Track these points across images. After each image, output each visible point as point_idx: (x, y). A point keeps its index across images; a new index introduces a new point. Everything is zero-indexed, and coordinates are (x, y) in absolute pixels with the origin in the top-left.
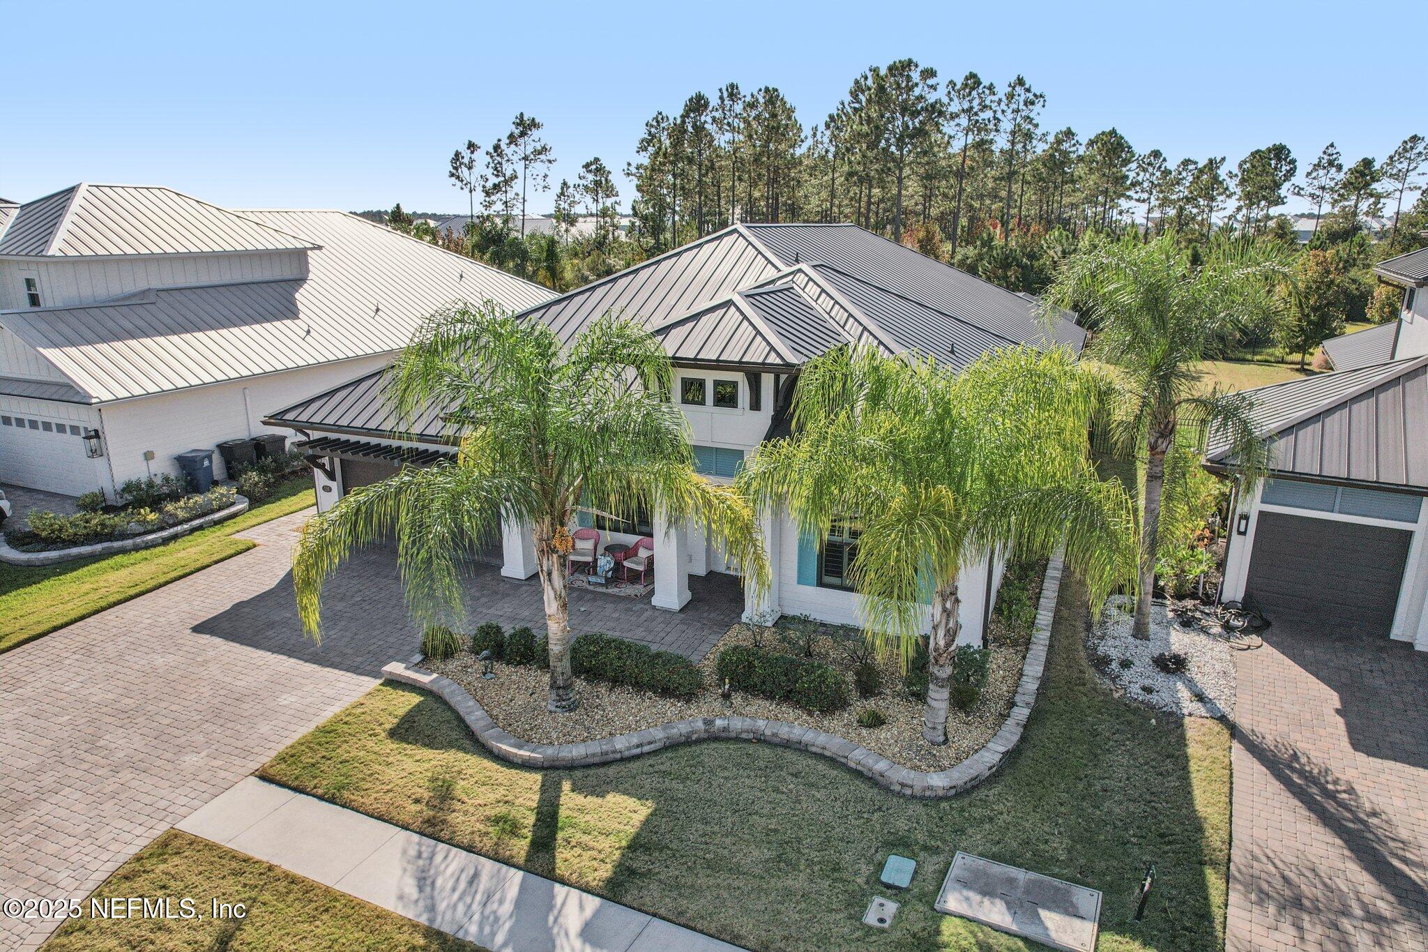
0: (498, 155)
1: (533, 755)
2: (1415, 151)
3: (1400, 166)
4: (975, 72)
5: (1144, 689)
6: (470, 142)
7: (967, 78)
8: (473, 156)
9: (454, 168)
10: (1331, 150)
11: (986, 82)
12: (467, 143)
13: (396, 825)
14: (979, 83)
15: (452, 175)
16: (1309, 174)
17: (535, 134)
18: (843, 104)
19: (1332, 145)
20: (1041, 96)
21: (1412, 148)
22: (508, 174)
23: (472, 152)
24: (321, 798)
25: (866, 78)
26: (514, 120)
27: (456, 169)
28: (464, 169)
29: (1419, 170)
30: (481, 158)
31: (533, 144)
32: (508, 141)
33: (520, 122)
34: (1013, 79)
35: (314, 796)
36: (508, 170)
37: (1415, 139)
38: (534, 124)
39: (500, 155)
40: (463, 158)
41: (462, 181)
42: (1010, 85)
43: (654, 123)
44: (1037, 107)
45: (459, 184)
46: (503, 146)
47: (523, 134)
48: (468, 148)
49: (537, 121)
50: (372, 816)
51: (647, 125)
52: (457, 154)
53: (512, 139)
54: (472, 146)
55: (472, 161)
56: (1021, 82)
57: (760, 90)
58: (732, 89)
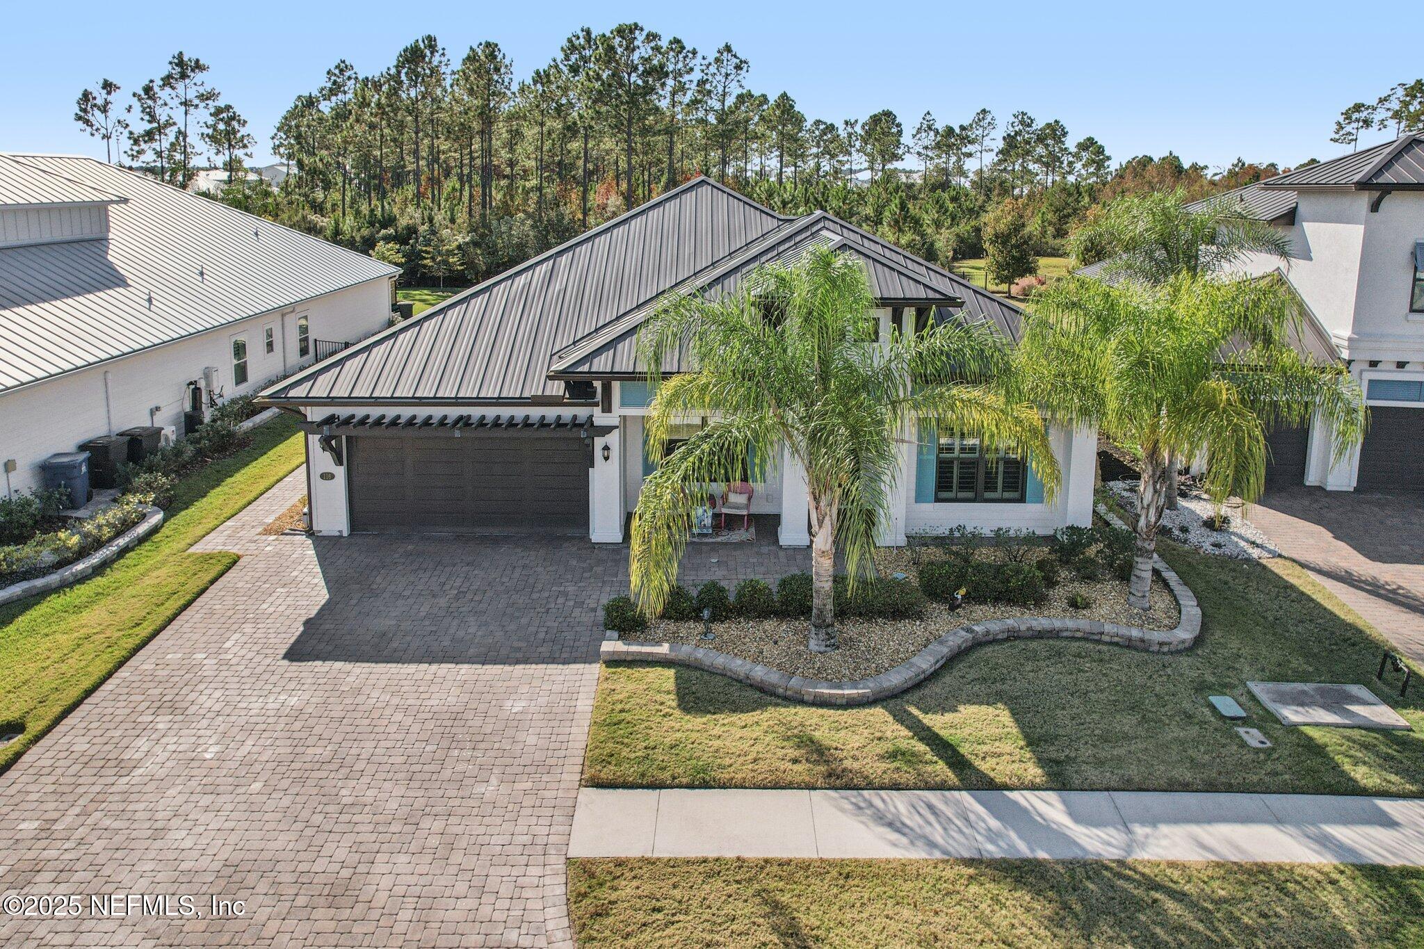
0: (149, 98)
1: (860, 691)
2: (986, 121)
3: (977, 132)
4: (679, 37)
5: (1215, 545)
6: (106, 81)
7: (671, 43)
8: (110, 98)
9: (81, 110)
10: (928, 117)
11: (689, 47)
12: (102, 81)
13: (799, 788)
14: (683, 48)
15: (79, 118)
16: (914, 136)
17: (199, 77)
18: (555, 60)
19: (928, 113)
20: (745, 62)
21: (983, 119)
22: (163, 119)
23: (109, 93)
24: (690, 786)
25: (578, 38)
26: (171, 59)
27: (85, 111)
28: (97, 112)
29: (991, 136)
30: (119, 101)
31: (195, 88)
32: (161, 83)
33: (180, 62)
34: (722, 46)
35: (680, 786)
36: (162, 114)
37: (984, 111)
38: (198, 66)
39: (153, 98)
40: (94, 98)
41: (92, 126)
42: (719, 52)
43: (337, 72)
44: (743, 72)
45: (89, 129)
46: (156, 89)
47: (183, 76)
48: (104, 88)
49: (201, 62)
50: (765, 788)
51: (328, 73)
52: (86, 96)
53: (167, 81)
54: (108, 86)
55: (107, 103)
56: (728, 48)
57: (481, 44)
58: (431, 40)
